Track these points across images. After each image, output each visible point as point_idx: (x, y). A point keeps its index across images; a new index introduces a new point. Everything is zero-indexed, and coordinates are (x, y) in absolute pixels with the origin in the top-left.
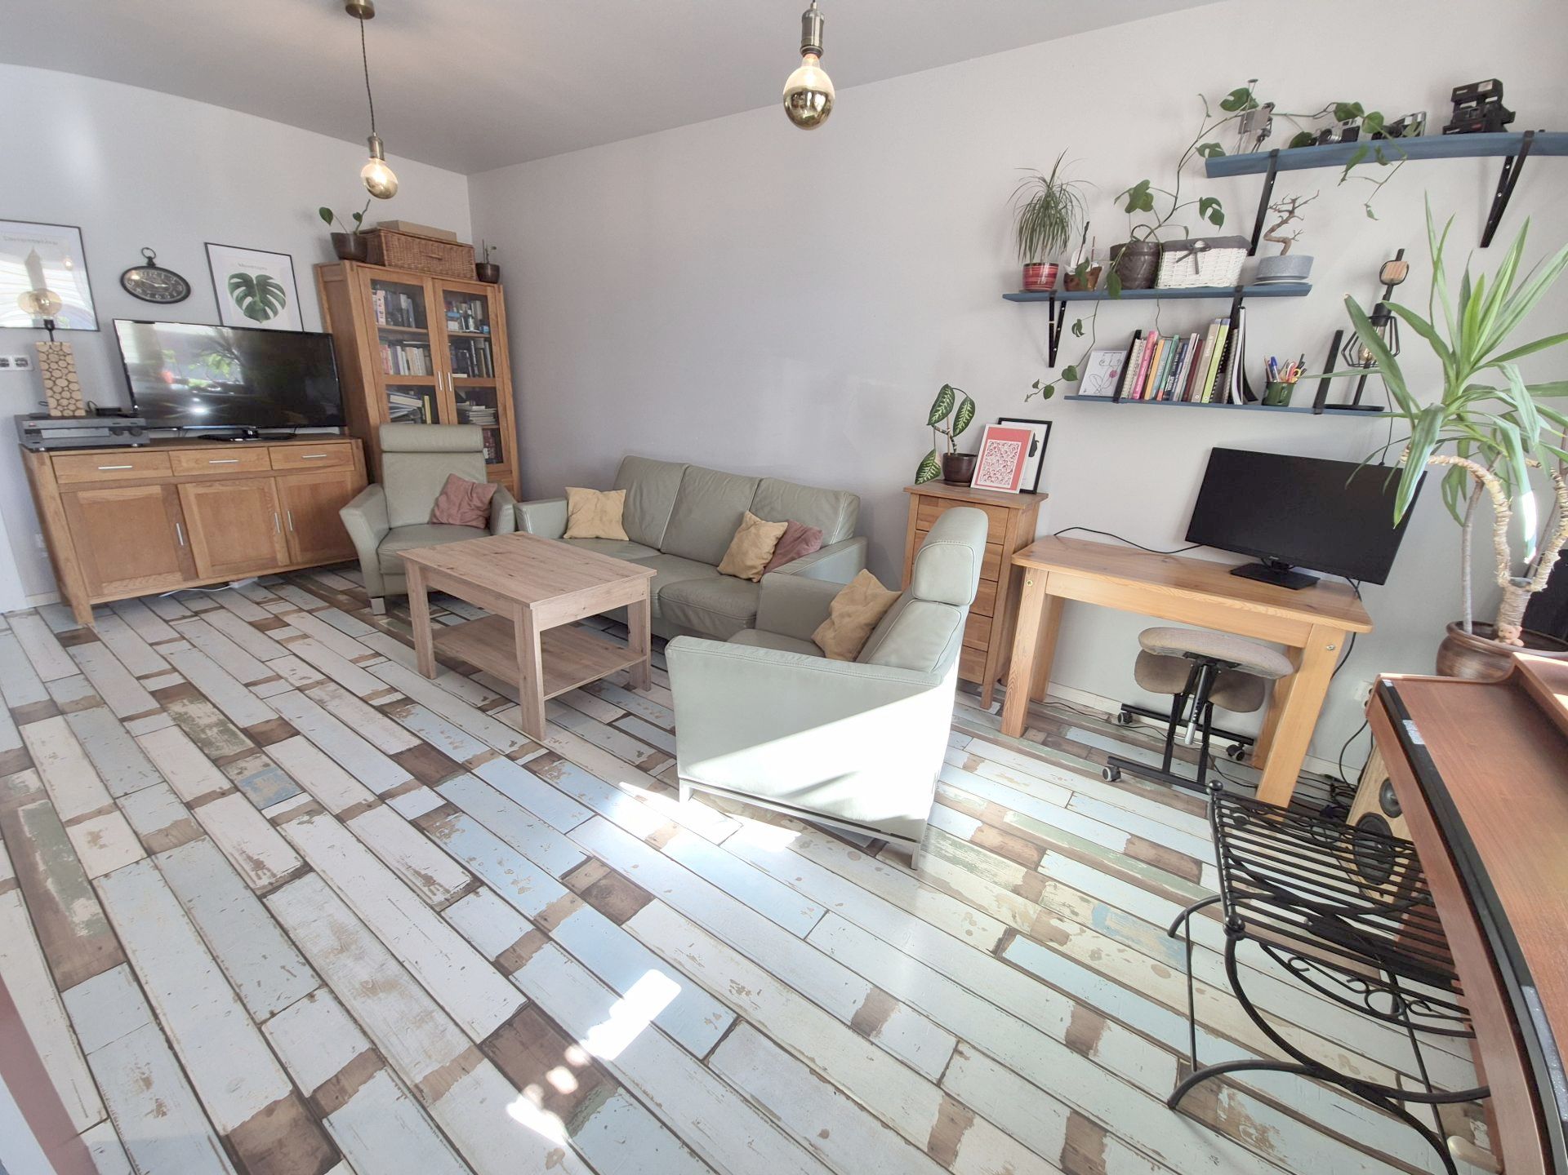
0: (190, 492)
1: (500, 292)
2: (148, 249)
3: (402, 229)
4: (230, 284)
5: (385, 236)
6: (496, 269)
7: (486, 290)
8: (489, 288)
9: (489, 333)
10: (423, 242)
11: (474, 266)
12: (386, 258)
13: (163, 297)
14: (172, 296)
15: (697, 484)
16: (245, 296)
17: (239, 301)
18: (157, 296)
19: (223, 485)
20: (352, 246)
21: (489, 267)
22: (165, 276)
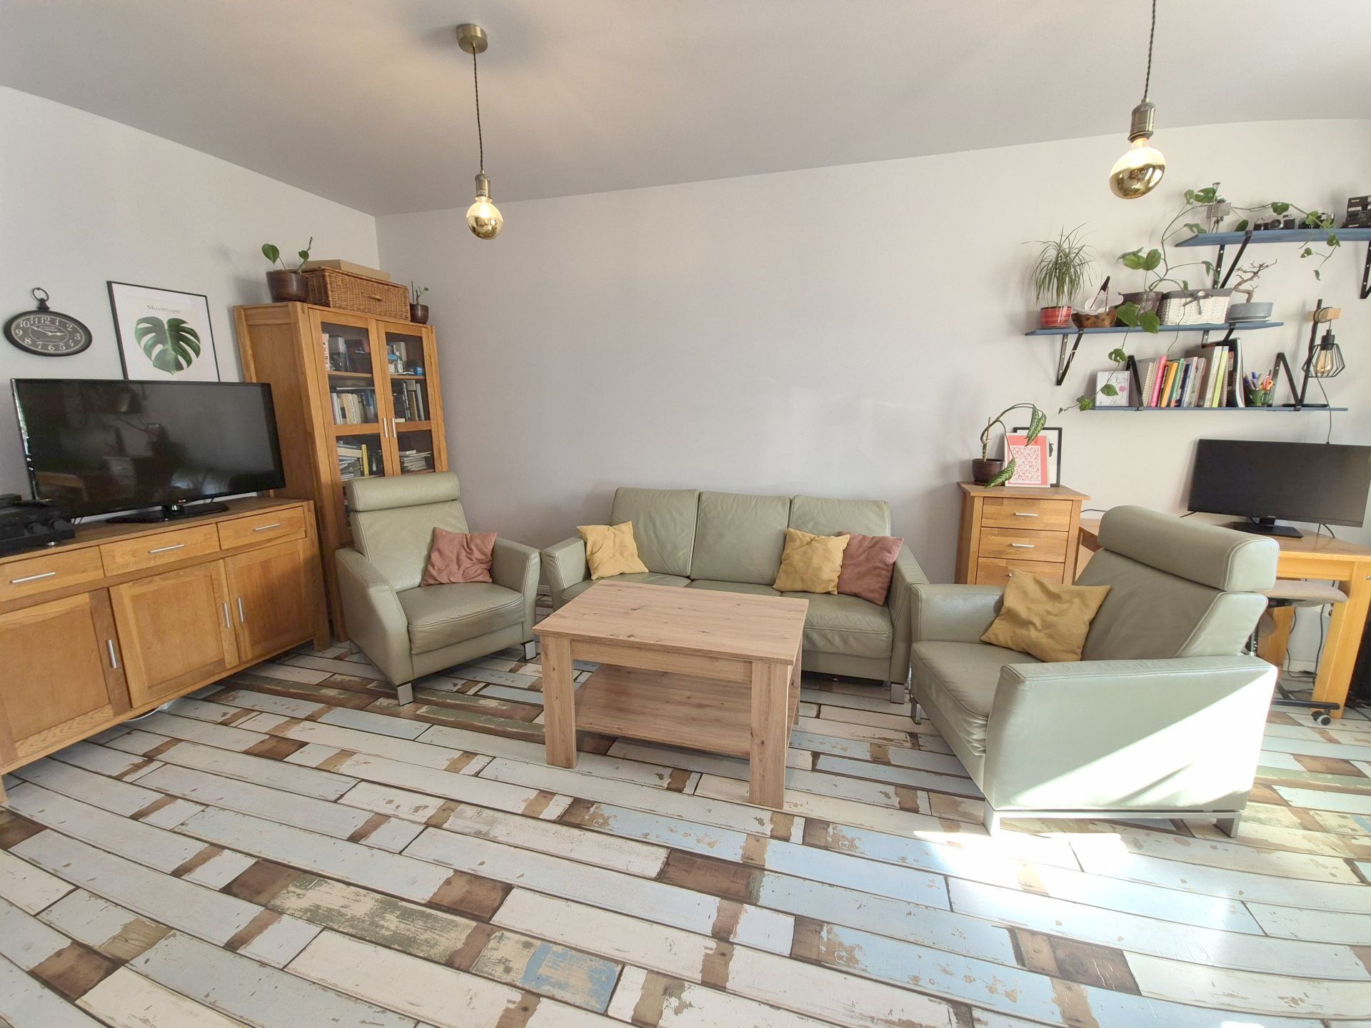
0: (125, 595)
1: (432, 333)
2: (39, 289)
3: (344, 268)
4: (137, 330)
5: (330, 276)
6: (425, 309)
7: (421, 331)
8: (423, 329)
9: (424, 374)
10: (365, 282)
11: (408, 308)
12: (330, 299)
13: (57, 347)
14: (68, 347)
15: (720, 508)
16: (154, 345)
17: (148, 350)
18: (49, 348)
19: (166, 579)
20: (294, 287)
21: (419, 307)
22: (60, 322)
